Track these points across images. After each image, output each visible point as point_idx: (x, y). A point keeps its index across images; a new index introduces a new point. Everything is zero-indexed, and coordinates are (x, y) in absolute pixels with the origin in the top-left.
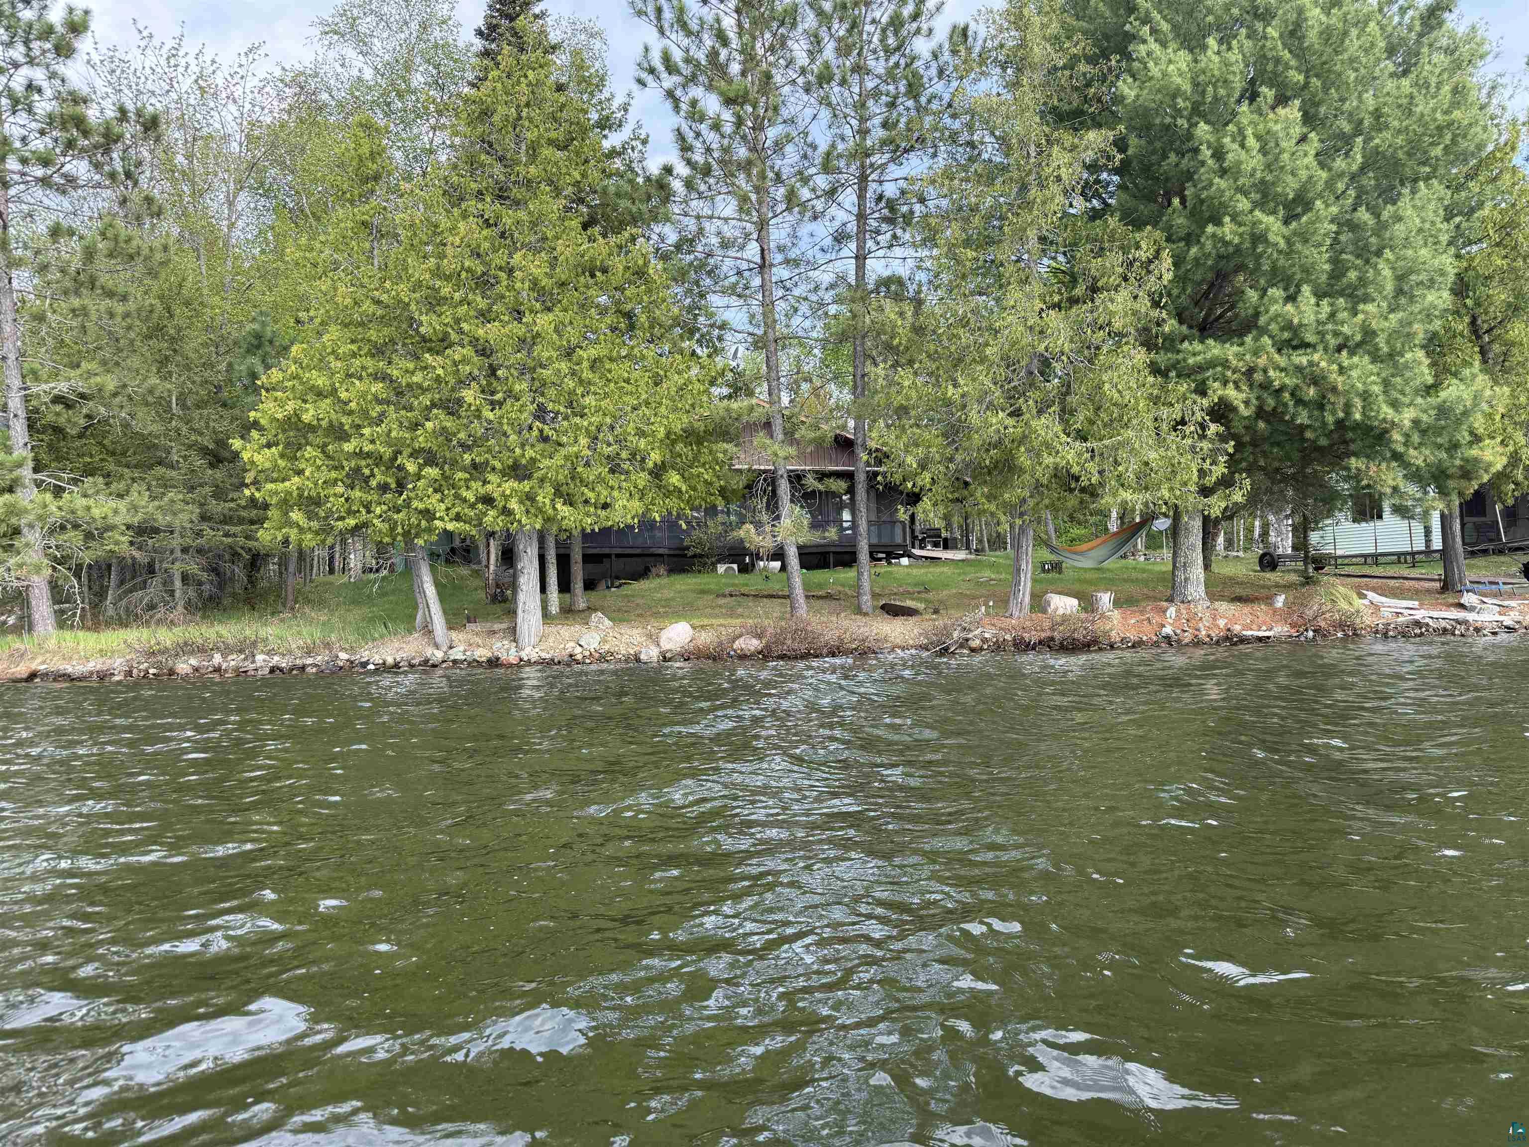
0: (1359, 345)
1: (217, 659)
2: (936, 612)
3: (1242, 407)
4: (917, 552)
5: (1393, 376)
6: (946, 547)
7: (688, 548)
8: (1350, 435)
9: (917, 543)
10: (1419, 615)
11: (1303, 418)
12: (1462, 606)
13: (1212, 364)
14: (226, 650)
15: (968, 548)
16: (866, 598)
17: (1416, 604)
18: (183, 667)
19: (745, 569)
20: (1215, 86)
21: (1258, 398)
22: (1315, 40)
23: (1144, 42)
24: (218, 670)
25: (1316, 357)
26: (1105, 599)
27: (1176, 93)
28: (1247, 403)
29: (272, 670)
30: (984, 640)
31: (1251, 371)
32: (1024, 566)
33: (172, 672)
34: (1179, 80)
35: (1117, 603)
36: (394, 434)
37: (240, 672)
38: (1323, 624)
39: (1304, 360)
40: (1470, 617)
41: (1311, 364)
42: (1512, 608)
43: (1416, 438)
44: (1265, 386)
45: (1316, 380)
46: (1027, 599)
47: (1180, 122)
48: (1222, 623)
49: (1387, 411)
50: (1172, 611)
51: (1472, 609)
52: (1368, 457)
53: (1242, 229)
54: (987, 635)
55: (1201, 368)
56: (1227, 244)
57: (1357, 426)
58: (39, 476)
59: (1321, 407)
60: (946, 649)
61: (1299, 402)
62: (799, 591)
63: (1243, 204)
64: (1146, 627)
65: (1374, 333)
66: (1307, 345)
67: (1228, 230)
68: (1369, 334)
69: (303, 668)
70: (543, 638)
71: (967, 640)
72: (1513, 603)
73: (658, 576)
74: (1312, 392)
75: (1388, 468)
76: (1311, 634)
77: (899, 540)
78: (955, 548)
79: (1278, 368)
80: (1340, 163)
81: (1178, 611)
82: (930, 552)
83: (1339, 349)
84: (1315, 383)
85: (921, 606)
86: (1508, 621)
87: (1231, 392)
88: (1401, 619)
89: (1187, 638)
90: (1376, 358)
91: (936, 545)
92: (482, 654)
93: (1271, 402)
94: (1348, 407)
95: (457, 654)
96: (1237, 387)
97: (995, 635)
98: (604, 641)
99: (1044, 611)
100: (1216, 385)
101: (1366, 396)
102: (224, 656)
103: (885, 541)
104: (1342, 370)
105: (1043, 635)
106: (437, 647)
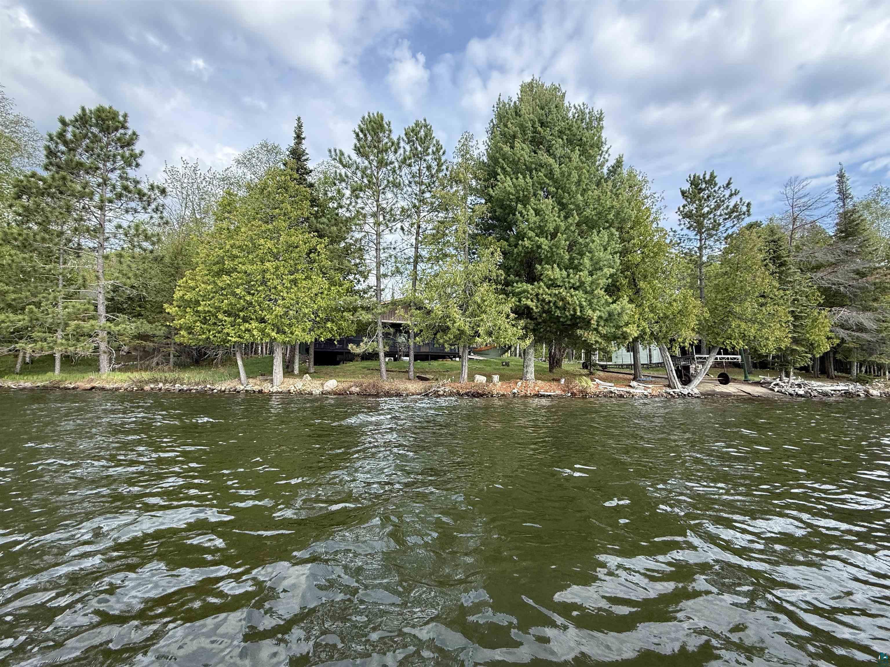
0: (579, 287)
1: (161, 385)
2: (437, 379)
3: (534, 308)
5: (592, 299)
8: (578, 320)
10: (613, 389)
11: (558, 313)
12: (630, 386)
13: (524, 291)
14: (166, 382)
16: (411, 373)
17: (613, 384)
18: (147, 388)
20: (523, 192)
21: (541, 305)
22: (559, 176)
23: (499, 175)
24: (160, 389)
25: (561, 291)
26: (496, 378)
27: (510, 193)
28: (537, 307)
29: (180, 390)
30: (445, 392)
31: (537, 295)
32: (464, 364)
33: (142, 389)
34: (509, 189)
35: (500, 380)
36: (216, 304)
37: (168, 390)
38: (575, 391)
39: (557, 292)
40: (632, 390)
41: (560, 293)
42: (649, 388)
43: (602, 323)
44: (544, 300)
45: (563, 299)
46: (466, 376)
47: (512, 203)
48: (537, 388)
49: (590, 312)
50: (520, 383)
51: (633, 387)
52: (585, 329)
53: (532, 243)
54: (447, 390)
55: (520, 293)
56: (528, 248)
57: (580, 317)
58: (107, 315)
59: (564, 309)
60: (428, 394)
61: (557, 307)
62: (383, 369)
63: (531, 234)
64: (509, 389)
65: (584, 283)
66: (559, 286)
67: (527, 243)
68: (582, 283)
69: (190, 390)
70: (283, 383)
72: (650, 386)
73: (357, 361)
74: (561, 303)
75: (592, 334)
76: (569, 394)
79: (547, 294)
80: (570, 220)
81: (522, 383)
83: (571, 288)
84: (563, 301)
85: (432, 377)
86: (646, 393)
87: (529, 303)
88: (606, 390)
89: (523, 394)
90: (586, 292)
92: (257, 388)
93: (546, 307)
94: (575, 310)
95: (248, 388)
96: (532, 301)
97: (450, 390)
98: (304, 385)
99: (472, 381)
100: (524, 299)
101: (581, 306)
102: (164, 384)
104: (572, 296)
106: (242, 385)
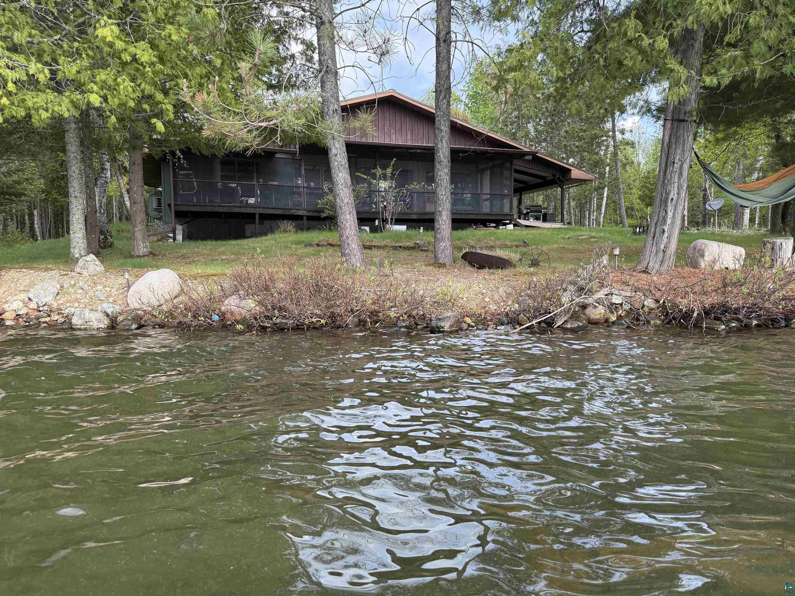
2: (535, 263)
4: (522, 222)
6: (545, 220)
7: (322, 211)
9: (522, 216)
15: (562, 221)
16: (444, 245)
19: (374, 230)
30: (613, 307)
32: (673, 194)
46: (674, 245)
54: (616, 300)
60: (549, 323)
71: (584, 307)
73: (285, 231)
77: (506, 210)
78: (554, 221)
82: (531, 222)
85: (513, 256)
91: (537, 218)
97: (628, 299)
99: (695, 265)
103: (496, 210)
105: (708, 301)
